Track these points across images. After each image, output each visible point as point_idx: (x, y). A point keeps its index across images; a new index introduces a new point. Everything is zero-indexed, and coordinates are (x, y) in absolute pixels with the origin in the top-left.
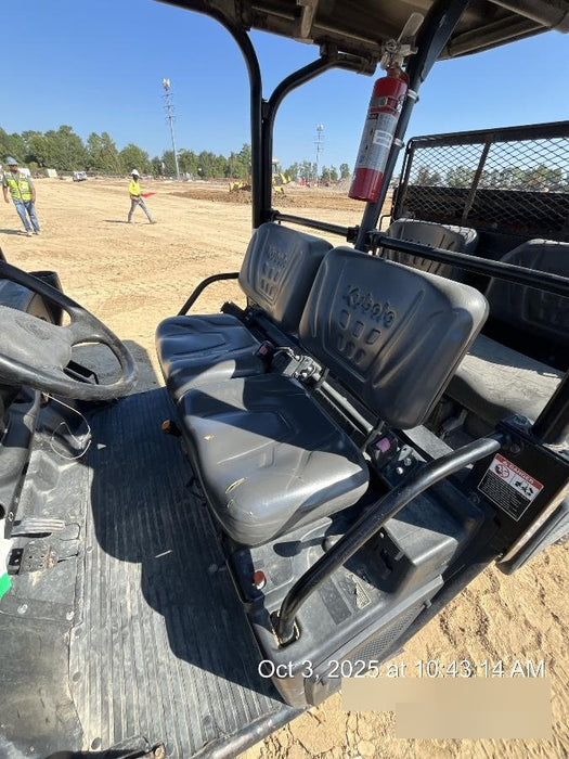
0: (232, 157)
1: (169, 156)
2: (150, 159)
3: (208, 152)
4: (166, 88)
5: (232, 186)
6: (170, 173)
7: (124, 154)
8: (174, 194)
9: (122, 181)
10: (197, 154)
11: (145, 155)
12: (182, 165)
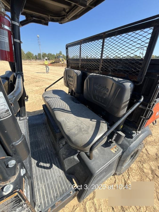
0: (57, 54)
1: (39, 54)
2: (34, 55)
3: (50, 53)
4: (38, 37)
5: (51, 62)
6: (40, 59)
7: (27, 54)
8: (39, 64)
9: (26, 61)
10: (47, 54)
11: (33, 54)
12: (43, 57)
